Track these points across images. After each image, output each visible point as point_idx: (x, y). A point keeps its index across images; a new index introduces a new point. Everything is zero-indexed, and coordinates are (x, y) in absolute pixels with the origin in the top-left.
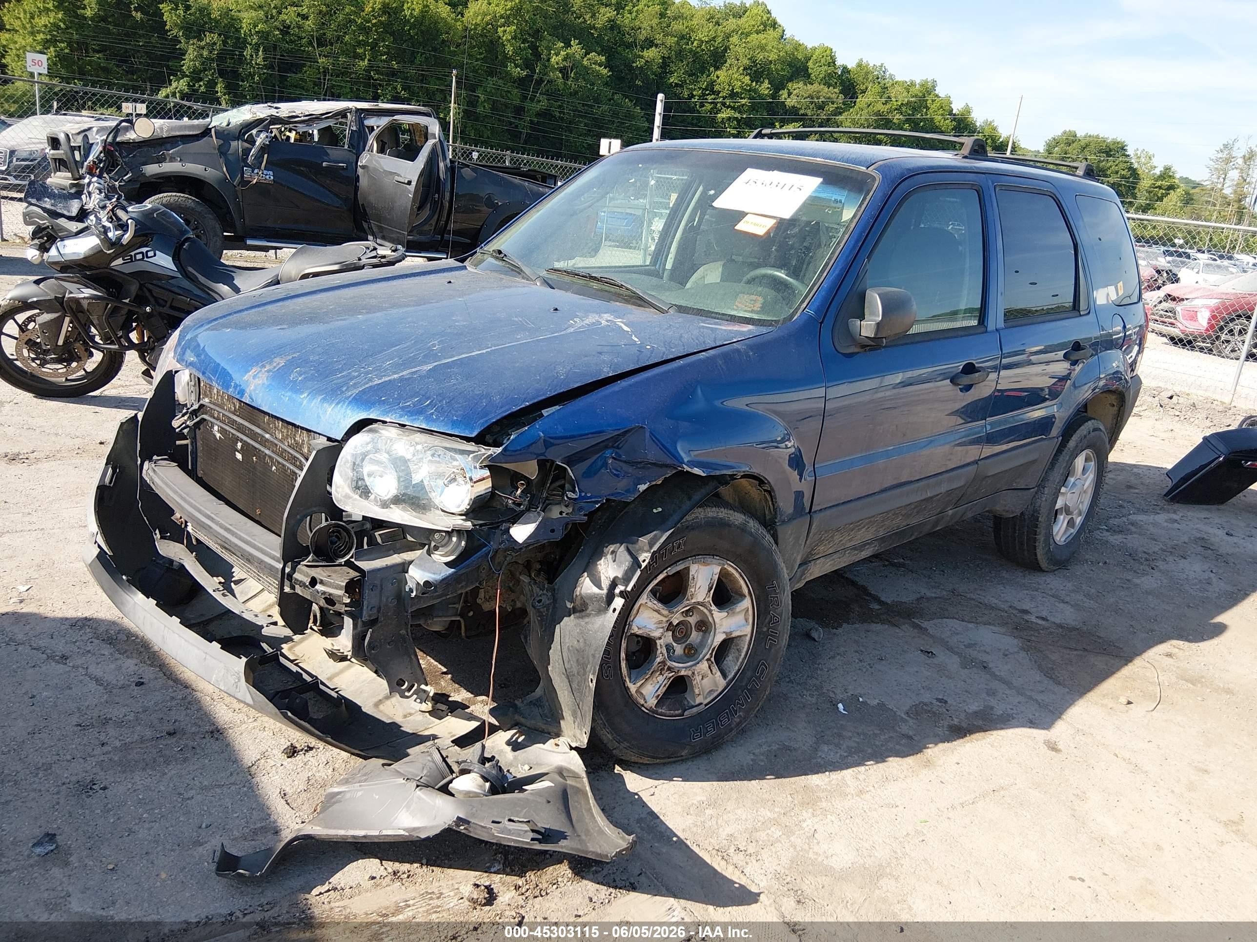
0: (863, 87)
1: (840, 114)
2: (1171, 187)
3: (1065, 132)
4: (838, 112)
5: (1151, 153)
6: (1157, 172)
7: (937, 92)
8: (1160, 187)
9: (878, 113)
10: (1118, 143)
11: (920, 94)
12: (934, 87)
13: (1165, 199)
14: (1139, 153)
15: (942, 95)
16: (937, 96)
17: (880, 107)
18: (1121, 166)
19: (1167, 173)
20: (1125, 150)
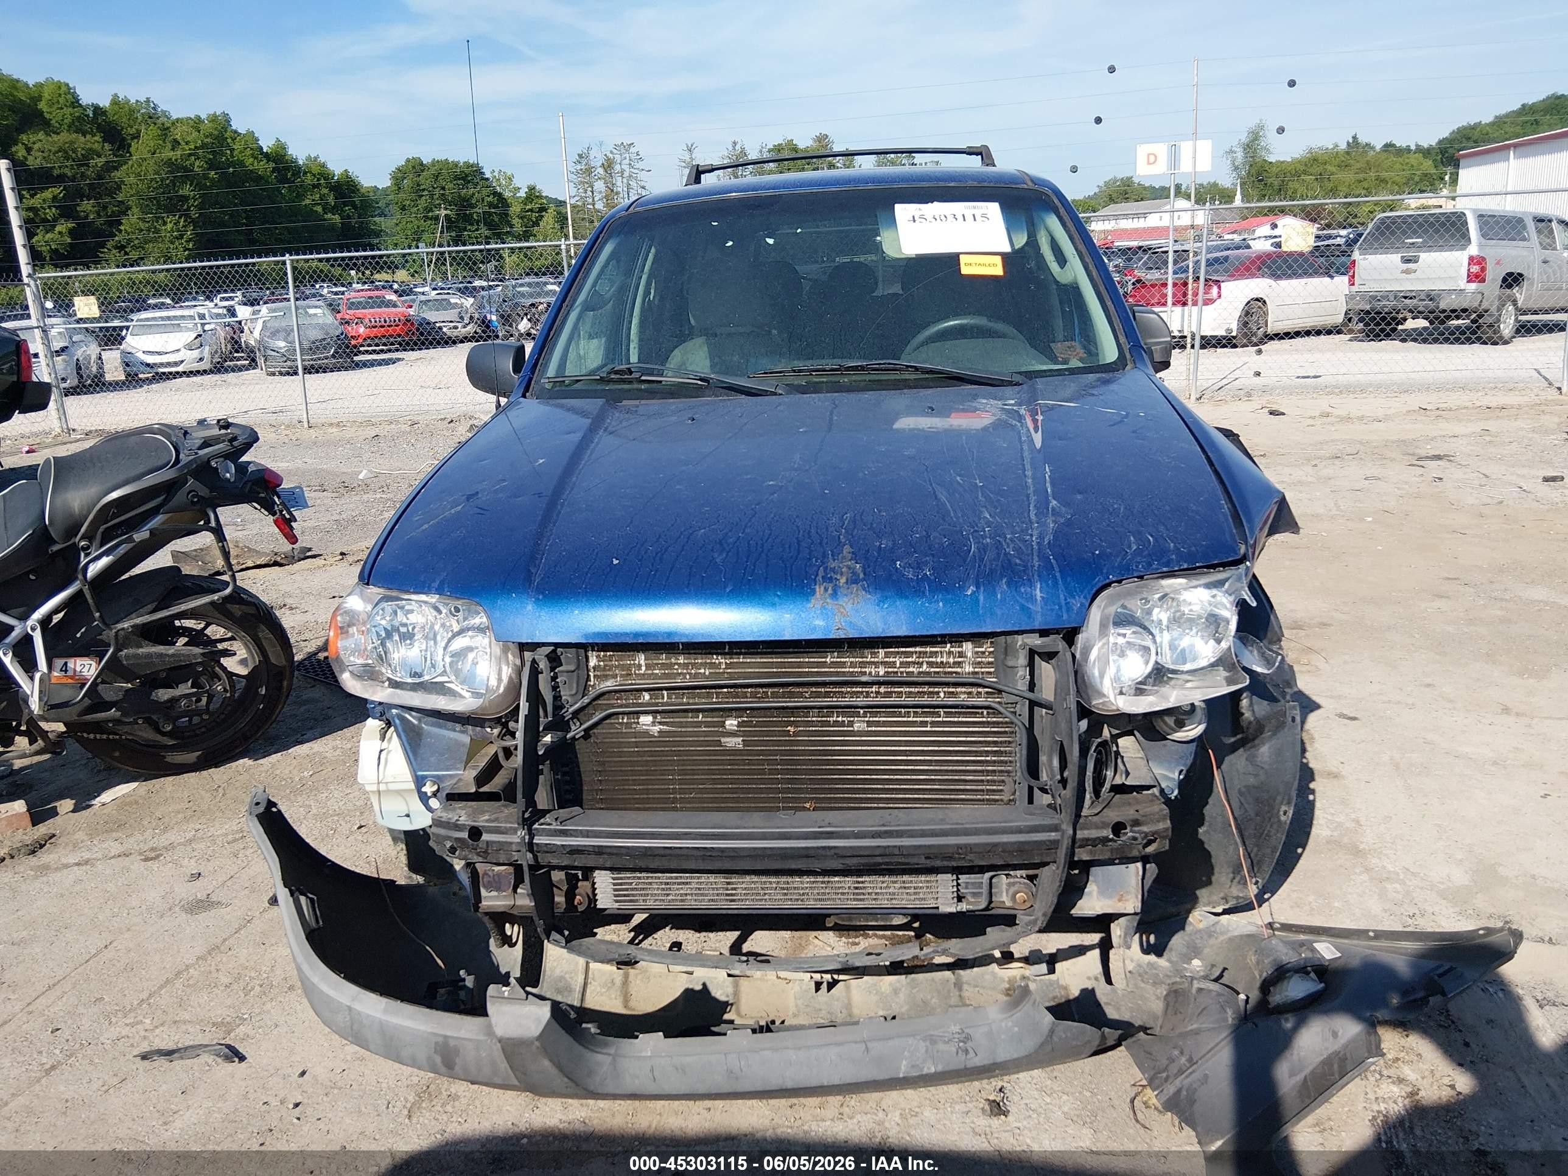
0: (133, 131)
1: (116, 168)
2: (543, 209)
3: (408, 160)
4: (110, 167)
5: (509, 173)
6: (522, 194)
7: (234, 128)
8: (531, 210)
9: (169, 163)
10: (472, 166)
11: (216, 133)
12: (228, 121)
13: (541, 223)
14: (496, 174)
15: (242, 130)
16: (236, 132)
17: (167, 154)
18: (485, 192)
19: (533, 194)
20: (483, 173)
